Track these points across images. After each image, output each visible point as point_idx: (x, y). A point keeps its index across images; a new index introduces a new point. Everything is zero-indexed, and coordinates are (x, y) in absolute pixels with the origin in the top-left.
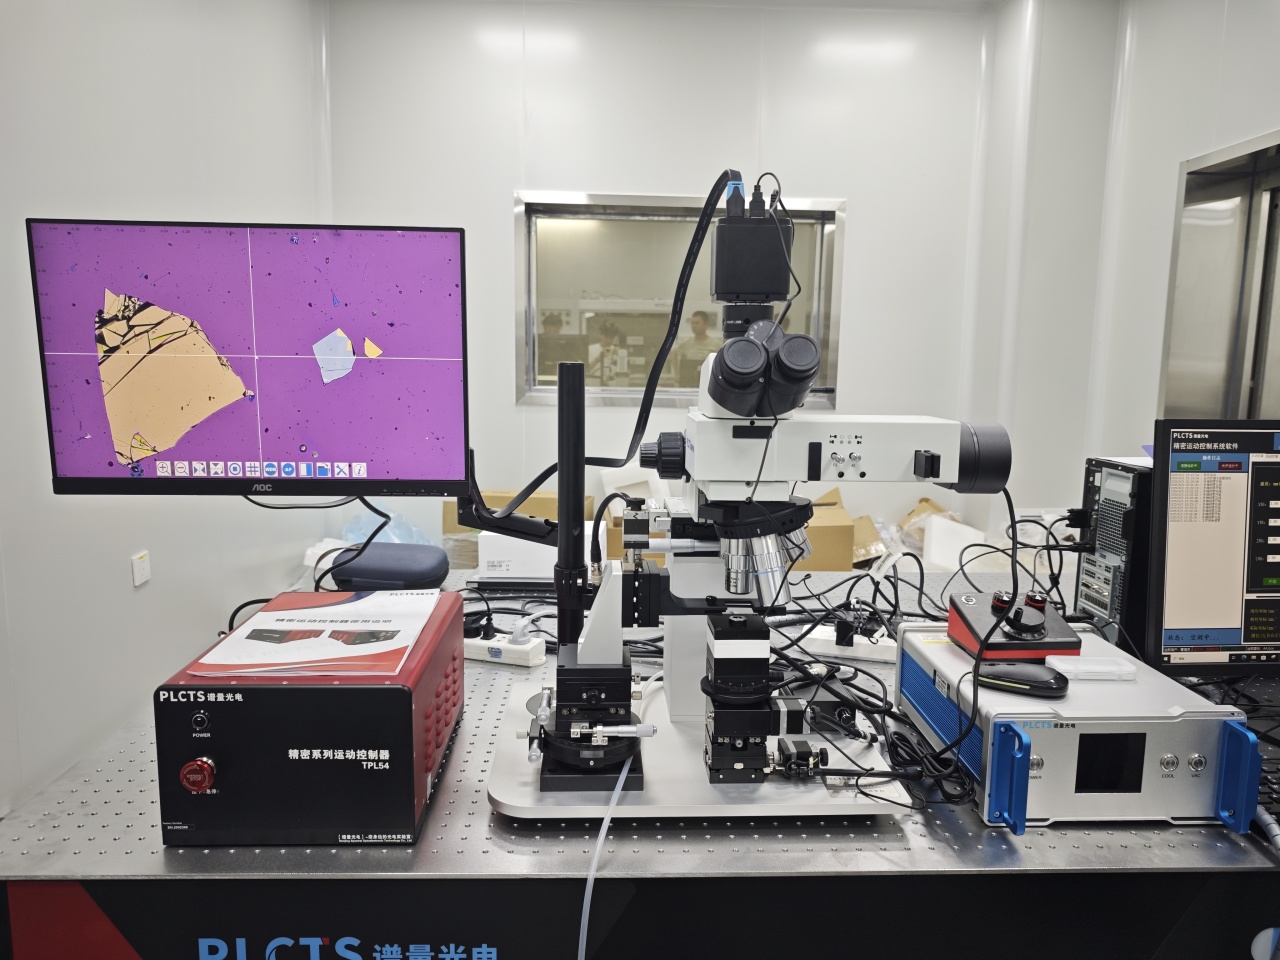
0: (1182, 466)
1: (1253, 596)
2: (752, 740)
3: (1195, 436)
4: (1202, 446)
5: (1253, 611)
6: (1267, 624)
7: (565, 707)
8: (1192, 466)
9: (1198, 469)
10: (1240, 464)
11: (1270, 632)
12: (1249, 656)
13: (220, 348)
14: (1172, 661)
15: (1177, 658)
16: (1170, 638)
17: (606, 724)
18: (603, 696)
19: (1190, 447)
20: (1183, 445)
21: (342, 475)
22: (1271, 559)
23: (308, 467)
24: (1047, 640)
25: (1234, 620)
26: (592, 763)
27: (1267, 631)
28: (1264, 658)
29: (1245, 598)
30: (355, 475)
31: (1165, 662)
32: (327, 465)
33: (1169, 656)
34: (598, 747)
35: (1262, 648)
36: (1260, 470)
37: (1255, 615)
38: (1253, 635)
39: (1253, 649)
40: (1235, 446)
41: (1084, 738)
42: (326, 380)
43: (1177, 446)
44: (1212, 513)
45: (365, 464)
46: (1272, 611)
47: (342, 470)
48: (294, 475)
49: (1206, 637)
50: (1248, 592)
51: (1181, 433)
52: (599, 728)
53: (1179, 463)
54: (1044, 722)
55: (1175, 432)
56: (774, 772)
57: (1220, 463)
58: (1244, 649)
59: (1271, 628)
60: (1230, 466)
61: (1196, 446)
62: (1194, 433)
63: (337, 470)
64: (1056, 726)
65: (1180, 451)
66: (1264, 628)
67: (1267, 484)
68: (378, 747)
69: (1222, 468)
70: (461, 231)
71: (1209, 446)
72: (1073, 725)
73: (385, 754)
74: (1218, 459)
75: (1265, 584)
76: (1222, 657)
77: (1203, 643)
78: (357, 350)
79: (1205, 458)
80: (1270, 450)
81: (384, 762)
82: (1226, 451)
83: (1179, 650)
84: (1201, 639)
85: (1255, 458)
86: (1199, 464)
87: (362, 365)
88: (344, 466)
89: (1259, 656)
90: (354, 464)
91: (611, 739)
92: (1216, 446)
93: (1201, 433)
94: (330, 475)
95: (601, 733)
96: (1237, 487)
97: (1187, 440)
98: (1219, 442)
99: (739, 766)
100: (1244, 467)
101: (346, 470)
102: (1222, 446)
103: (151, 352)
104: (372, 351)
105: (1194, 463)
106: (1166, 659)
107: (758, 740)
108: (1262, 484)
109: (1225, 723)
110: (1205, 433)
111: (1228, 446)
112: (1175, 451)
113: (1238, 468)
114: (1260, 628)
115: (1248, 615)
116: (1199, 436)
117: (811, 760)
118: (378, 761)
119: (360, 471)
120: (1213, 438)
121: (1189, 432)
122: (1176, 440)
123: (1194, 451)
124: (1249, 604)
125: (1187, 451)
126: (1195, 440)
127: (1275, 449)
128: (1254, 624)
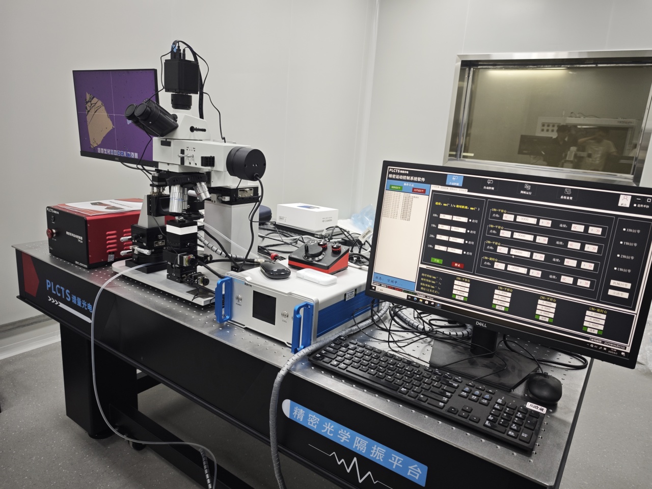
1: (424, 266)
3: (401, 172)
4: (404, 177)
5: (423, 274)
6: (431, 284)
8: (397, 188)
9: (400, 190)
10: (425, 190)
11: (432, 289)
12: (418, 299)
13: (108, 112)
14: (376, 290)
15: (379, 289)
18: (141, 238)
19: (398, 177)
20: (394, 176)
21: (133, 157)
22: (437, 247)
23: (126, 153)
24: (315, 262)
25: (412, 277)
26: (135, 259)
27: (430, 288)
28: (427, 302)
29: (419, 266)
30: (135, 157)
32: (130, 153)
33: (375, 287)
34: (136, 254)
35: (426, 297)
36: (436, 196)
37: (424, 277)
38: (422, 288)
39: (421, 296)
40: (423, 179)
43: (390, 176)
44: (406, 216)
45: (137, 154)
46: (434, 278)
48: (123, 155)
49: (396, 282)
50: (422, 263)
53: (391, 186)
54: (241, 281)
55: (391, 168)
57: (413, 189)
58: (416, 294)
59: (433, 287)
60: (419, 191)
61: (401, 177)
62: (401, 170)
63: (132, 155)
64: (245, 284)
65: (392, 179)
67: (440, 204)
68: (80, 235)
69: (414, 191)
70: (156, 71)
71: (408, 178)
74: (413, 186)
75: (432, 261)
76: (403, 295)
77: (393, 285)
79: (405, 184)
80: (443, 183)
82: (417, 182)
83: (380, 285)
84: (392, 282)
85: (435, 187)
86: (402, 187)
88: (133, 153)
89: (424, 301)
90: (135, 153)
92: (412, 178)
94: (130, 157)
95: (136, 250)
96: (421, 204)
97: (396, 174)
98: (414, 176)
99: (174, 275)
100: (427, 192)
101: (134, 155)
102: (416, 179)
103: (95, 112)
105: (399, 186)
106: (372, 288)
108: (437, 203)
110: (406, 170)
111: (419, 179)
112: (389, 178)
113: (423, 192)
114: (426, 285)
115: (420, 276)
116: (403, 172)
120: (411, 174)
121: (398, 169)
122: (390, 173)
123: (399, 180)
124: (421, 270)
125: (396, 179)
126: (400, 174)
127: (447, 184)
128: (423, 282)
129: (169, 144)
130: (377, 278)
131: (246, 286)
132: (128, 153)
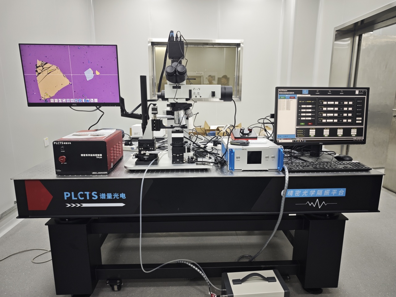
1: (298, 127)
2: (180, 155)
4: (286, 93)
5: (298, 131)
7: (140, 148)
8: (283, 97)
9: (285, 98)
11: (302, 135)
12: (297, 141)
13: (64, 73)
14: (279, 142)
17: (149, 151)
18: (148, 145)
19: (283, 93)
20: (281, 93)
21: (92, 102)
22: (302, 119)
23: (84, 100)
24: (249, 136)
25: (294, 132)
26: (146, 159)
27: (301, 135)
30: (95, 102)
32: (89, 99)
34: (147, 156)
35: (300, 139)
36: (299, 99)
37: (299, 131)
38: (298, 136)
39: (298, 139)
40: (294, 93)
41: (248, 152)
42: (88, 80)
43: (280, 93)
44: (288, 108)
45: (97, 99)
46: (302, 131)
47: (92, 101)
48: (81, 102)
49: (287, 136)
50: (297, 126)
51: (281, 90)
53: (281, 97)
55: (279, 90)
56: (186, 162)
57: (290, 97)
58: (296, 139)
59: (302, 134)
60: (292, 97)
61: (284, 93)
63: (91, 101)
64: (242, 149)
65: (281, 94)
68: (99, 154)
69: (290, 98)
70: (116, 46)
71: (287, 93)
72: (246, 149)
73: (101, 155)
74: (290, 96)
75: (300, 124)
76: (291, 141)
77: (287, 138)
78: (94, 73)
79: (286, 96)
80: (301, 94)
81: (101, 157)
82: (291, 94)
83: (281, 139)
85: (298, 95)
87: (95, 76)
88: (92, 100)
89: (299, 141)
90: (95, 99)
91: (150, 154)
92: (289, 93)
94: (89, 102)
95: (148, 153)
96: (294, 103)
98: (290, 92)
99: (178, 160)
101: (93, 100)
102: (290, 93)
103: (48, 74)
104: (98, 73)
107: (182, 155)
108: (300, 102)
109: (279, 149)
111: (292, 93)
112: (279, 94)
113: (294, 98)
115: (297, 131)
116: (285, 91)
117: (194, 159)
119: (96, 101)
120: (288, 91)
121: (283, 90)
122: (280, 92)
123: (284, 94)
124: (297, 129)
125: (282, 94)
126: (284, 92)
127: (303, 93)
128: (298, 133)
129: (180, 88)
130: (279, 137)
131: (243, 150)
132: (87, 99)
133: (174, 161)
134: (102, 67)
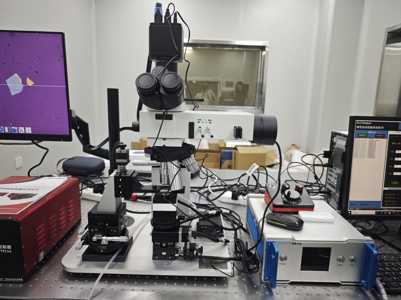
0: (360, 135)
1: (387, 189)
2: (169, 244)
3: (366, 123)
4: (369, 127)
5: (386, 195)
6: (392, 200)
7: (92, 228)
8: (363, 135)
9: (367, 136)
10: (384, 135)
11: (393, 203)
12: (384, 212)
14: (352, 214)
15: (354, 212)
16: (352, 204)
17: (108, 236)
18: (107, 225)
19: (363, 127)
20: (361, 127)
21: (22, 132)
22: (395, 174)
23: (8, 129)
24: (300, 204)
25: (378, 197)
26: (102, 251)
27: (392, 203)
28: (390, 213)
29: (383, 189)
30: (27, 132)
31: (349, 214)
32: (16, 128)
33: (351, 212)
34: (104, 245)
35: (389, 209)
36: (392, 138)
37: (387, 196)
38: (386, 204)
39: (386, 210)
40: (383, 127)
41: (304, 248)
42: (12, 94)
43: (358, 127)
44: (371, 155)
45: (30, 128)
46: (394, 195)
47: (21, 130)
48: (3, 132)
49: (367, 204)
50: (385, 187)
51: (360, 122)
52: (104, 238)
53: (359, 134)
54: (287, 242)
55: (357, 121)
56: (180, 256)
57: (376, 135)
58: (382, 209)
59: (393, 202)
60: (380, 136)
61: (366, 127)
62: (365, 122)
63: (20, 130)
64: (293, 243)
65: (359, 129)
66: (390, 201)
67: (395, 143)
68: (6, 244)
69: (376, 136)
70: (63, 34)
71: (371, 127)
72: (300, 244)
73: (9, 247)
74: (375, 133)
75: (392, 184)
76: (373, 212)
77: (365, 207)
78: (24, 82)
79: (369, 132)
80: (397, 129)
81: (9, 250)
82: (378, 130)
83: (355, 209)
84: (364, 205)
85: (390, 132)
86: (367, 135)
87: (26, 88)
88: (22, 128)
89: (388, 212)
90: (26, 128)
91: (110, 242)
92: (374, 127)
93: (368, 122)
94: (17, 132)
95: (105, 239)
96: (382, 145)
97: (362, 125)
98: (376, 126)
99: (164, 254)
100: (386, 136)
101: (23, 130)
102: (377, 128)
104: (30, 83)
105: (365, 134)
106: (349, 213)
107: (172, 244)
108: (393, 143)
109: (365, 245)
110: (370, 122)
111: (379, 128)
112: (357, 129)
113: (383, 137)
114: (389, 201)
115: (384, 196)
116: (367, 123)
117: (195, 252)
118: (7, 249)
119: (29, 130)
120: (374, 124)
121: (363, 122)
122: (358, 125)
123: (365, 129)
124: (385, 192)
125: (362, 129)
126: (365, 125)
127: (399, 129)
128: (386, 199)
129: (170, 118)
131: (294, 245)
132: (12, 128)
133: (156, 255)
134: (37, 72)
